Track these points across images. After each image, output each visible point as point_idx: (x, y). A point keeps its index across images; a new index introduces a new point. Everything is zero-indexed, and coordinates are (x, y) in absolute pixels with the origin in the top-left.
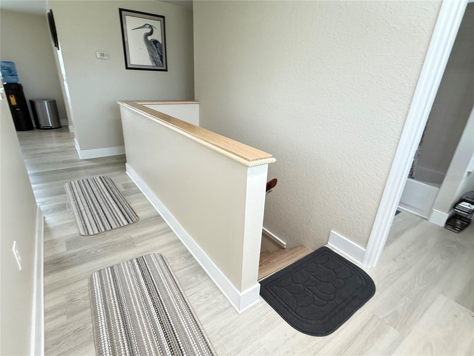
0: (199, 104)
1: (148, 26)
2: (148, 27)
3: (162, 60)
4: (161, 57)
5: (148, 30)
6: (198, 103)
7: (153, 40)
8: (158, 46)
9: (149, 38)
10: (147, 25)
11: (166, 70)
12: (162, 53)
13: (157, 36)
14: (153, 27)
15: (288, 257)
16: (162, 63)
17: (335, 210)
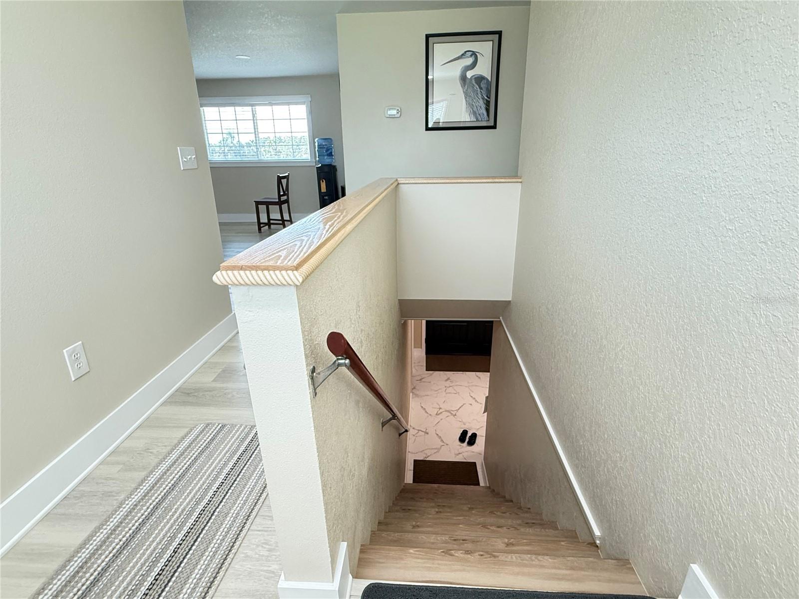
0: (521, 182)
1: (470, 53)
2: (470, 55)
3: (488, 110)
4: (488, 104)
5: (469, 61)
6: (520, 180)
7: (476, 76)
8: (482, 86)
9: (469, 74)
10: (467, 53)
11: (494, 127)
12: (489, 98)
13: (484, 69)
14: (477, 53)
15: (553, 571)
16: (488, 115)
17: (711, 500)
